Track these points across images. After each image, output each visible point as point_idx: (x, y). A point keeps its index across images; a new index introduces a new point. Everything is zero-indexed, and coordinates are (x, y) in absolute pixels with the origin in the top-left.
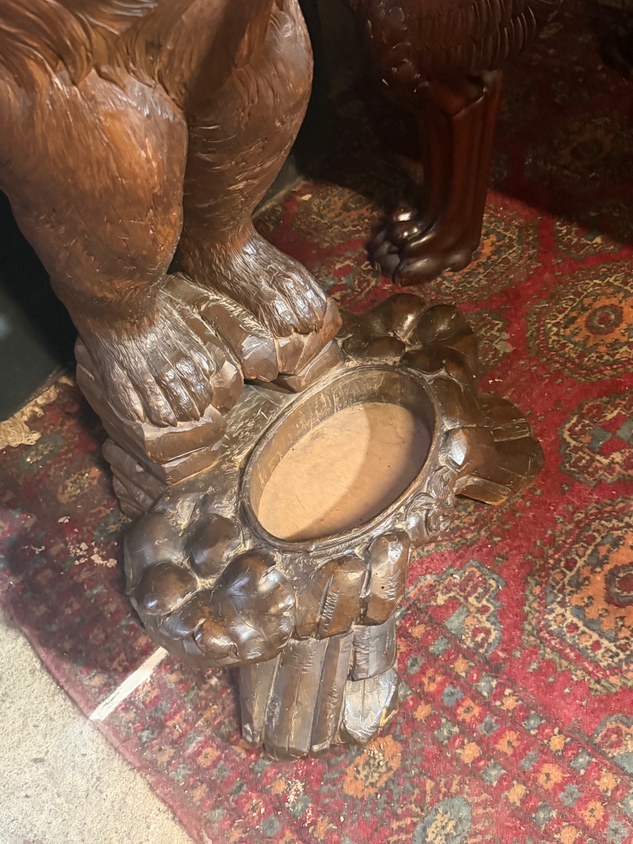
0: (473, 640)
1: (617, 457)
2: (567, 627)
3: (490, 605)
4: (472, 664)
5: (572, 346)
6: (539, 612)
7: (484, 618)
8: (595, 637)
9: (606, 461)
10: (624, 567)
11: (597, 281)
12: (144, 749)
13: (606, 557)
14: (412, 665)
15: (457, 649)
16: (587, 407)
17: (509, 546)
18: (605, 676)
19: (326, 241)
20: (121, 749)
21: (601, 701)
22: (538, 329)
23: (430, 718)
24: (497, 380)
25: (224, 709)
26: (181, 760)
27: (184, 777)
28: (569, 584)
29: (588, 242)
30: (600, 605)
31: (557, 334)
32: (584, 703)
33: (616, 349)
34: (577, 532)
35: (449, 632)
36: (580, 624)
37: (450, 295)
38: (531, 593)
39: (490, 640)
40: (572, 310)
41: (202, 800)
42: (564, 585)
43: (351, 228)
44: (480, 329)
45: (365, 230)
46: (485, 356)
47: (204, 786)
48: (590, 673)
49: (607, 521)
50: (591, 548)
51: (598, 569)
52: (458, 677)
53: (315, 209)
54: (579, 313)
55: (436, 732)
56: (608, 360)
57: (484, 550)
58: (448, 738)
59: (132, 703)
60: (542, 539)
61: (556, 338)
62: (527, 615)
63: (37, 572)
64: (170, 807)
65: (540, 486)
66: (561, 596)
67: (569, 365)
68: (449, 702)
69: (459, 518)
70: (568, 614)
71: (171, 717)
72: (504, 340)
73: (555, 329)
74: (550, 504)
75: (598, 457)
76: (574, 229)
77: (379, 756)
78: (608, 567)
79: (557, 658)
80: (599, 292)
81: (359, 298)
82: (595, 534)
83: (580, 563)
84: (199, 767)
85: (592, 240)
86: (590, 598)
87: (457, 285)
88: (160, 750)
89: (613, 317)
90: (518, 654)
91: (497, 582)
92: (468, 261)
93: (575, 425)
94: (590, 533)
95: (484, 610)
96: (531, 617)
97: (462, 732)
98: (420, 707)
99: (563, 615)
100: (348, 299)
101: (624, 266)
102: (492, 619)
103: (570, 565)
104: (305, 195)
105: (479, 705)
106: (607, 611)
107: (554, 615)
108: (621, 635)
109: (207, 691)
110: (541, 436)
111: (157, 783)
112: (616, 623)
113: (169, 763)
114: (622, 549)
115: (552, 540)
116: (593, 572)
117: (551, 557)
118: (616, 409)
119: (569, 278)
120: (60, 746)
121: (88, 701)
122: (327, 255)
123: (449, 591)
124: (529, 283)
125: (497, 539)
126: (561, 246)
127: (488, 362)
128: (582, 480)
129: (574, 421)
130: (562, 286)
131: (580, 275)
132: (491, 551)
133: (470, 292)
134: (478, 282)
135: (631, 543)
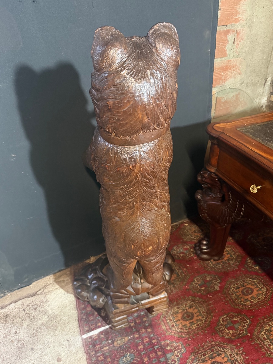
0: (171, 362)
1: (231, 332)
3: (179, 355)
5: (235, 295)
6: (190, 363)
7: (176, 358)
9: (227, 331)
11: (251, 280)
12: (89, 349)
13: (214, 357)
14: (154, 361)
15: (166, 362)
16: (230, 314)
17: (192, 342)
19: (185, 239)
20: (85, 347)
22: (228, 287)
24: (211, 296)
25: (109, 349)
26: (95, 356)
27: (94, 360)
29: (254, 267)
31: (233, 290)
33: (246, 301)
34: (211, 347)
35: (167, 357)
37: (210, 267)
38: (191, 357)
40: (240, 285)
42: (200, 359)
43: (193, 238)
45: (197, 240)
46: (211, 288)
49: (220, 348)
50: (212, 353)
51: (211, 359)
53: (187, 229)
54: (241, 287)
56: (242, 303)
57: (185, 341)
59: (91, 337)
60: (201, 345)
61: (232, 291)
62: (187, 362)
65: (207, 330)
66: (198, 362)
67: (231, 300)
69: (183, 329)
71: (98, 345)
72: (218, 286)
73: (233, 288)
74: (207, 336)
75: (226, 329)
76: (252, 262)
78: (213, 360)
80: (250, 283)
81: (187, 258)
82: (215, 350)
83: (207, 355)
84: (98, 360)
85: (255, 267)
87: (213, 265)
88: (92, 351)
89: (250, 292)
91: (184, 350)
92: (219, 260)
93: (225, 318)
94: (214, 349)
100: (184, 257)
101: (261, 278)
102: (178, 359)
103: (204, 355)
104: (186, 224)
109: (107, 343)
110: (214, 317)
111: (88, 358)
113: (93, 355)
114: (220, 357)
115: (204, 346)
116: (209, 359)
118: (238, 318)
119: (244, 275)
120: (73, 340)
121: (83, 332)
122: (184, 243)
123: (172, 347)
124: (232, 273)
125: (190, 339)
126: (246, 265)
127: (211, 290)
128: (219, 334)
129: (225, 316)
130: (241, 277)
131: (247, 276)
132: (187, 341)
133: (215, 269)
134: (219, 267)
135: (223, 357)
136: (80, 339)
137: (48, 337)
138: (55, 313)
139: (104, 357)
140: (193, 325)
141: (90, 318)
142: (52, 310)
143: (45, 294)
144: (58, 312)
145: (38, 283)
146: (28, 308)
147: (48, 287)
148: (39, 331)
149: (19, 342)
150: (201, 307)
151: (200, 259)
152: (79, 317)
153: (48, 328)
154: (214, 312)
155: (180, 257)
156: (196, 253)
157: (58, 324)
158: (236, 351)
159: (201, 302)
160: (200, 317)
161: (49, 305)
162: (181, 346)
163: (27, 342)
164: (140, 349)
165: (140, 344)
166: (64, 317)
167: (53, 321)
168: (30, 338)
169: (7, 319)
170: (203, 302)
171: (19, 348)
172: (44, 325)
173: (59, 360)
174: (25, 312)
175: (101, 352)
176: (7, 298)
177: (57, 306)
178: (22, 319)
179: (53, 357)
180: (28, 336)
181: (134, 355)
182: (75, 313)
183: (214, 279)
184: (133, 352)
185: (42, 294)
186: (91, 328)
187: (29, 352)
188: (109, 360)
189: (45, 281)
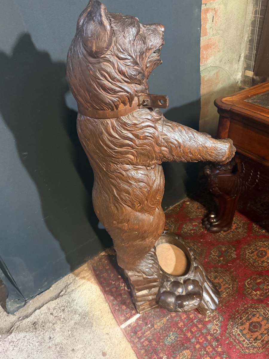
0: (213, 332)
1: (258, 292)
2: (237, 334)
3: (219, 324)
4: (212, 338)
5: (252, 259)
6: (231, 328)
7: (217, 327)
8: (244, 338)
10: (255, 322)
11: (262, 243)
12: (131, 338)
13: (251, 319)
14: (197, 334)
15: (209, 333)
16: (253, 277)
17: (227, 310)
18: (245, 349)
19: (191, 216)
20: (126, 336)
21: (242, 355)
22: (244, 253)
23: (199, 348)
24: (231, 264)
25: (151, 333)
26: (140, 342)
27: (140, 346)
28: (240, 323)
30: (246, 331)
32: (238, 354)
33: (263, 263)
34: (244, 310)
35: (208, 328)
36: (241, 334)
37: (222, 238)
38: (230, 323)
39: (217, 333)
40: (254, 249)
41: (143, 353)
42: (238, 323)
43: (198, 214)
44: (229, 249)
45: (202, 215)
46: (229, 257)
47: (144, 350)
48: (241, 347)
49: (253, 309)
50: (247, 315)
51: (248, 321)
52: (208, 340)
53: (190, 207)
54: (255, 251)
55: (200, 352)
56: (261, 266)
57: (220, 309)
58: (203, 354)
59: (130, 326)
60: (235, 310)
61: (248, 256)
62: (228, 329)
63: (112, 288)
64: (136, 353)
65: (237, 296)
66: (237, 326)
67: (250, 264)
68: (204, 345)
70: (238, 331)
71: (139, 331)
72: (234, 254)
73: (248, 254)
74: (239, 301)
75: (253, 291)
76: (258, 227)
77: (186, 354)
78: (251, 321)
79: (233, 341)
80: (261, 246)
81: (198, 234)
82: (249, 312)
83: (244, 318)
84: (143, 345)
85: (262, 231)
86: (244, 328)
87: (224, 236)
89: (264, 254)
90: (224, 338)
91: (222, 318)
92: (228, 230)
95: (217, 325)
96: (229, 329)
97: (207, 354)
98: (197, 345)
99: (237, 331)
100: (195, 233)
102: (219, 328)
103: (241, 318)
104: (188, 202)
105: (212, 348)
106: (248, 332)
107: (234, 330)
108: (251, 340)
109: (147, 327)
110: (240, 282)
111: (134, 346)
112: (250, 336)
113: (137, 342)
114: (255, 317)
115: (238, 311)
116: (246, 321)
117: (237, 315)
118: (260, 279)
119: (254, 240)
120: (113, 332)
121: (120, 322)
122: (191, 220)
123: (209, 318)
124: (243, 239)
125: (224, 307)
126: (253, 231)
127: (229, 259)
128: (248, 296)
129: (249, 280)
130: (252, 242)
131: (257, 240)
132: (221, 310)
133: (227, 239)
134: (230, 236)
135: (258, 316)
136: (119, 329)
137: (86, 334)
138: (85, 311)
139: (148, 342)
140: (223, 293)
141: (123, 307)
142: (81, 308)
143: (69, 294)
144: (88, 309)
145: (58, 284)
146: (55, 311)
147: (69, 286)
148: (75, 330)
149: (57, 346)
150: (225, 276)
151: (210, 233)
152: (112, 309)
153: (83, 326)
154: (238, 278)
155: (191, 234)
156: (206, 228)
157: (92, 320)
158: (267, 309)
159: (224, 272)
160: (227, 285)
161: (76, 303)
162: (217, 315)
163: (66, 345)
164: (180, 326)
165: (179, 321)
166: (96, 312)
167: (86, 318)
168: (68, 340)
169: (36, 326)
170: (226, 271)
171: (59, 352)
172: (78, 324)
173: (104, 354)
174: (53, 316)
175: (145, 337)
176: (29, 306)
177: (85, 303)
178: (52, 323)
179: (97, 353)
180: (65, 338)
181: (177, 333)
182: (106, 306)
183: (229, 248)
184: (175, 330)
185: (66, 294)
186: (127, 317)
187: (70, 354)
188: (154, 343)
189: (65, 281)
